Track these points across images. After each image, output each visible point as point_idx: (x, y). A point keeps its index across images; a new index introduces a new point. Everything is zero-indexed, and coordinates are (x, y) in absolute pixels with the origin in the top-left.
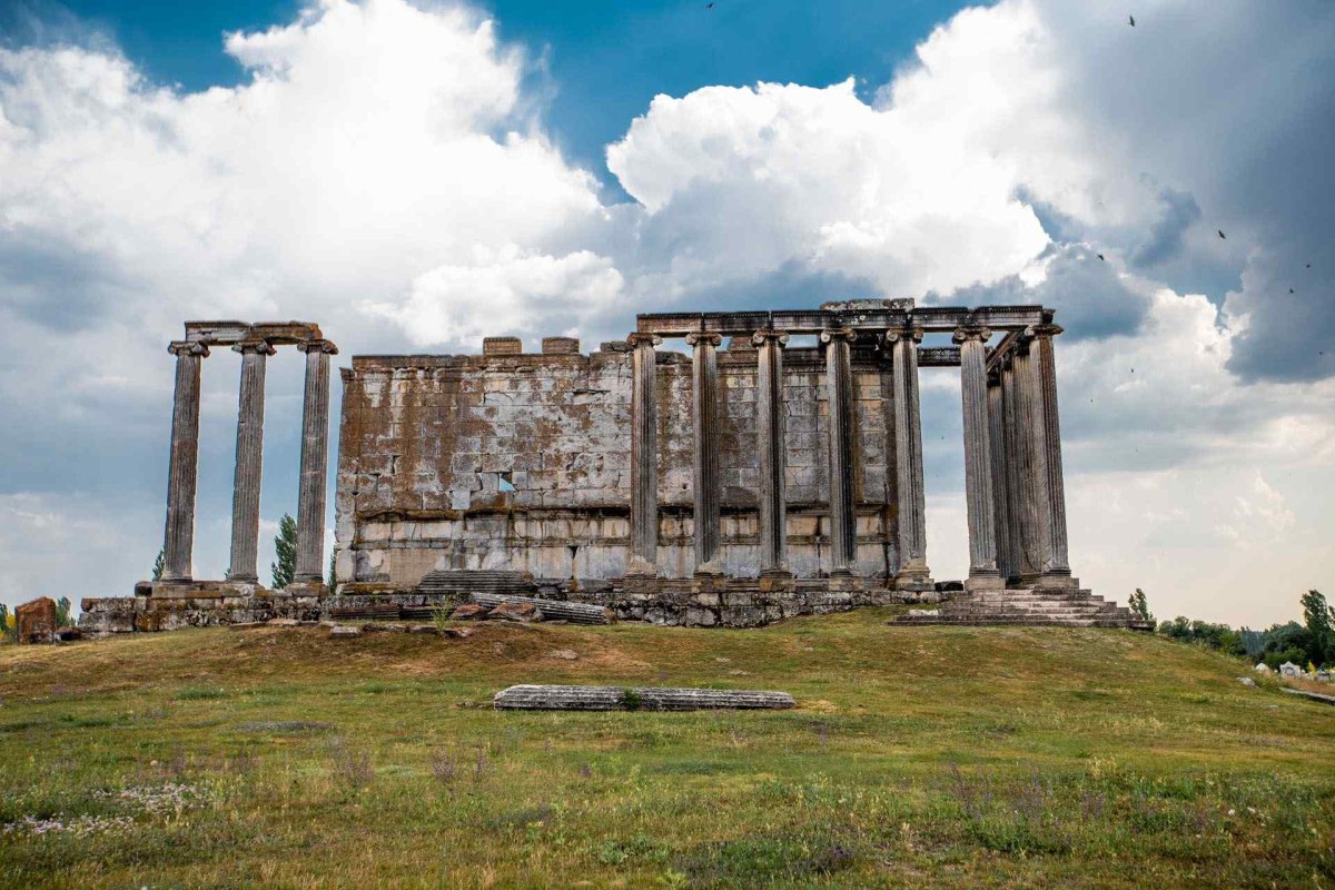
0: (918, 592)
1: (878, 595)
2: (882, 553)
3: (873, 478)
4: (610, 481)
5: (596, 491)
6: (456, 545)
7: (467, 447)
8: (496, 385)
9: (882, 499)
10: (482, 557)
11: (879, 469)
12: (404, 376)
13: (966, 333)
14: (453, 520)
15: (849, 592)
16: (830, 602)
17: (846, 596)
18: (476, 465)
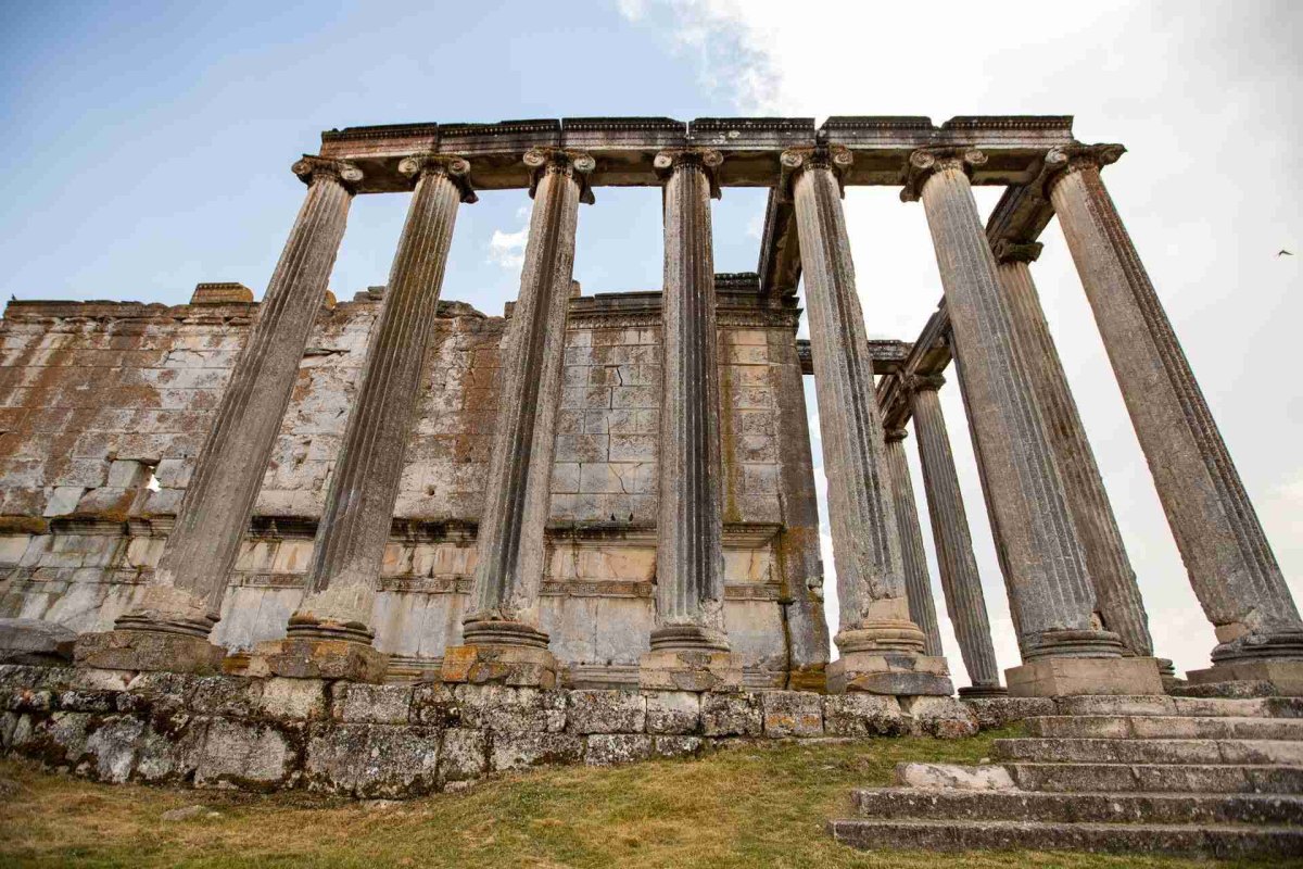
0: (904, 699)
1: (784, 707)
2: (778, 620)
3: (758, 481)
4: (311, 479)
5: (282, 494)
6: (22, 575)
7: (110, 421)
8: (190, 342)
9: (776, 519)
10: (54, 599)
11: (768, 469)
12: (67, 328)
13: (935, 156)
14: (35, 533)
15: (699, 693)
16: (639, 725)
17: (690, 705)
18: (110, 448)
